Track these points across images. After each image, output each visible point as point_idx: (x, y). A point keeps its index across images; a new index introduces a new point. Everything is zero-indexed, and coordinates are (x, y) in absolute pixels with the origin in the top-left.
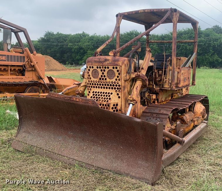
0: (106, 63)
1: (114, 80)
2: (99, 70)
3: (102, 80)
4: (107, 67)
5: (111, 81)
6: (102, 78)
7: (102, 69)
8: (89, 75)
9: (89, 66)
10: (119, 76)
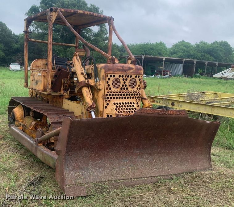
0: (130, 71)
1: (135, 89)
2: (121, 79)
3: (123, 90)
4: (130, 75)
5: (133, 90)
6: (124, 87)
7: (124, 77)
8: (109, 85)
9: (109, 75)
10: (140, 84)
